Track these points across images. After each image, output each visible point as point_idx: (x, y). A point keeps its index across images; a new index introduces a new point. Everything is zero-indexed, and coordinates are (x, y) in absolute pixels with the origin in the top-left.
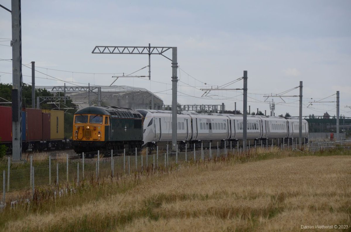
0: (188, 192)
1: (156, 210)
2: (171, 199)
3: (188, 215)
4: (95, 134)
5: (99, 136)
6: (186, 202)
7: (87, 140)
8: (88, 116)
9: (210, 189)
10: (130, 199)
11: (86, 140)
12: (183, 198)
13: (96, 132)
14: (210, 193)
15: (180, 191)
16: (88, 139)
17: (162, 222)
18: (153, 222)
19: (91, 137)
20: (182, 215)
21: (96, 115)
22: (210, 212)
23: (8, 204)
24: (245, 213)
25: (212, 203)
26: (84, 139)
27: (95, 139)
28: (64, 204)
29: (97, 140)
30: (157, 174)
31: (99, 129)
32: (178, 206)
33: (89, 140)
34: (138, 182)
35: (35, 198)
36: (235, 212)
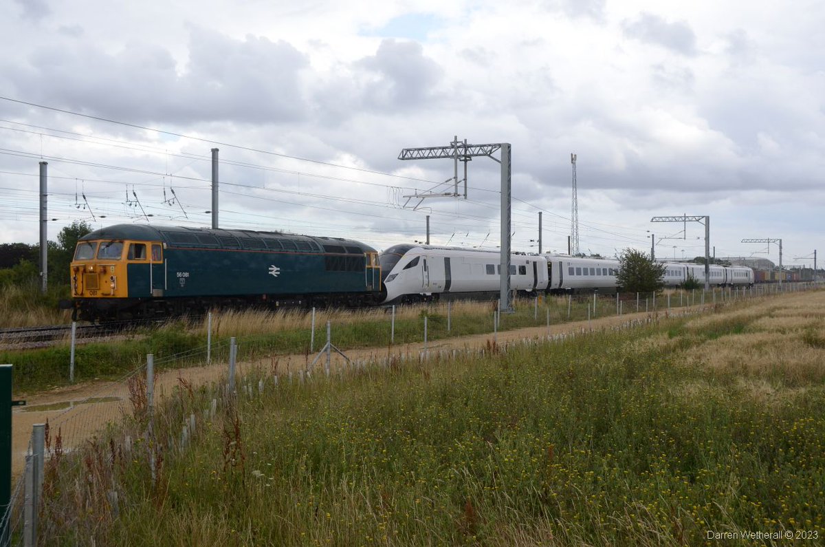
0: (788, 305)
1: (773, 313)
2: (779, 308)
3: (788, 316)
4: (106, 282)
5: (112, 285)
6: (786, 310)
7: (93, 296)
8: (96, 243)
9: (799, 304)
10: (759, 308)
11: (90, 296)
12: (786, 308)
13: (106, 278)
14: (799, 306)
15: (784, 305)
16: (94, 293)
17: (775, 319)
18: (771, 319)
19: (99, 289)
20: (785, 316)
21: (110, 241)
22: (799, 315)
23: (704, 309)
24: (816, 315)
25: (800, 311)
26: (87, 295)
27: (105, 293)
28: (728, 310)
29: (109, 295)
30: (772, 297)
31: (111, 270)
32: (783, 312)
33: (95, 296)
34: (763, 301)
35: (716, 307)
36: (811, 315)
